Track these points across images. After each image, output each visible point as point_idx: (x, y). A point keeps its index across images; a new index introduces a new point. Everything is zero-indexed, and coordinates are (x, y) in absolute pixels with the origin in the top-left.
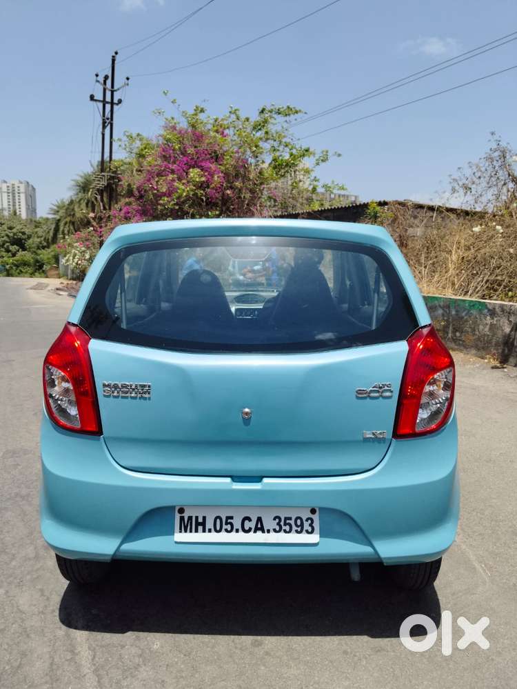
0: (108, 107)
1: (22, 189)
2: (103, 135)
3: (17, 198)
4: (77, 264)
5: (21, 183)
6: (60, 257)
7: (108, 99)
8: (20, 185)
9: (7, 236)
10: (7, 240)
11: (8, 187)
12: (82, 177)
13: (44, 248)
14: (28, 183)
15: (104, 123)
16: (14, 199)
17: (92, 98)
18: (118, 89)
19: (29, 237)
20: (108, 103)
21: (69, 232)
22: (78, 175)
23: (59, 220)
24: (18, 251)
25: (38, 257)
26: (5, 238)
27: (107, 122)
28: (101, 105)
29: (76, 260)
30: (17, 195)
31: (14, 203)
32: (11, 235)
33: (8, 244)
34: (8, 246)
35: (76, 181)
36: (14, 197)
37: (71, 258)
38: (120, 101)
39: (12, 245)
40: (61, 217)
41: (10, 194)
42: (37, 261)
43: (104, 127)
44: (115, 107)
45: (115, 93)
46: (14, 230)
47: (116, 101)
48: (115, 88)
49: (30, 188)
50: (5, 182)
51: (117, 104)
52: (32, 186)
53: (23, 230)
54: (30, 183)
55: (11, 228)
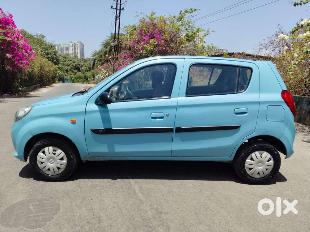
0: (118, 11)
1: (79, 46)
2: (116, 23)
3: (76, 49)
4: (103, 78)
5: (78, 42)
6: (95, 75)
7: (118, 8)
8: (78, 43)
9: (73, 65)
10: (73, 67)
11: (73, 44)
12: (105, 41)
13: (88, 71)
14: (81, 43)
15: (116, 18)
16: (75, 50)
17: (112, 7)
18: (123, 4)
19: (82, 66)
20: (118, 9)
21: (99, 64)
22: (104, 40)
23: (95, 59)
24: (77, 72)
25: (86, 75)
26: (72, 67)
27: (118, 18)
28: (115, 10)
29: (102, 77)
30: (76, 48)
31: (75, 51)
32: (74, 65)
33: (73, 69)
34: (73, 70)
35: (103, 42)
36: (75, 49)
37: (100, 76)
38: (123, 9)
39: (75, 69)
40: (96, 58)
41: (74, 48)
42: (85, 77)
43: (116, 20)
44: (121, 11)
45: (121, 5)
46: (76, 63)
47: (121, 9)
48: (122, 3)
49: (82, 45)
50: (72, 42)
51: (122, 10)
52: (83, 44)
53: (79, 63)
54: (82, 43)
55: (74, 62)
